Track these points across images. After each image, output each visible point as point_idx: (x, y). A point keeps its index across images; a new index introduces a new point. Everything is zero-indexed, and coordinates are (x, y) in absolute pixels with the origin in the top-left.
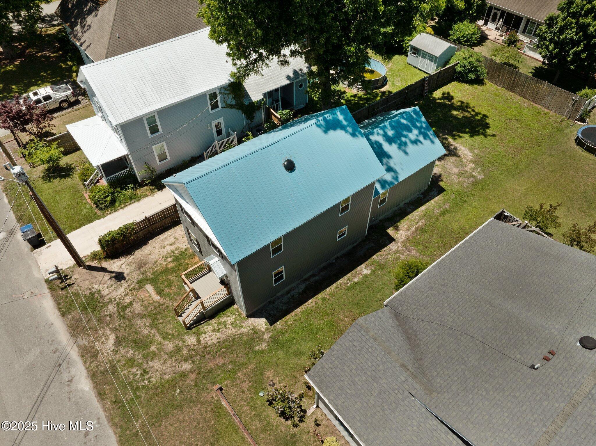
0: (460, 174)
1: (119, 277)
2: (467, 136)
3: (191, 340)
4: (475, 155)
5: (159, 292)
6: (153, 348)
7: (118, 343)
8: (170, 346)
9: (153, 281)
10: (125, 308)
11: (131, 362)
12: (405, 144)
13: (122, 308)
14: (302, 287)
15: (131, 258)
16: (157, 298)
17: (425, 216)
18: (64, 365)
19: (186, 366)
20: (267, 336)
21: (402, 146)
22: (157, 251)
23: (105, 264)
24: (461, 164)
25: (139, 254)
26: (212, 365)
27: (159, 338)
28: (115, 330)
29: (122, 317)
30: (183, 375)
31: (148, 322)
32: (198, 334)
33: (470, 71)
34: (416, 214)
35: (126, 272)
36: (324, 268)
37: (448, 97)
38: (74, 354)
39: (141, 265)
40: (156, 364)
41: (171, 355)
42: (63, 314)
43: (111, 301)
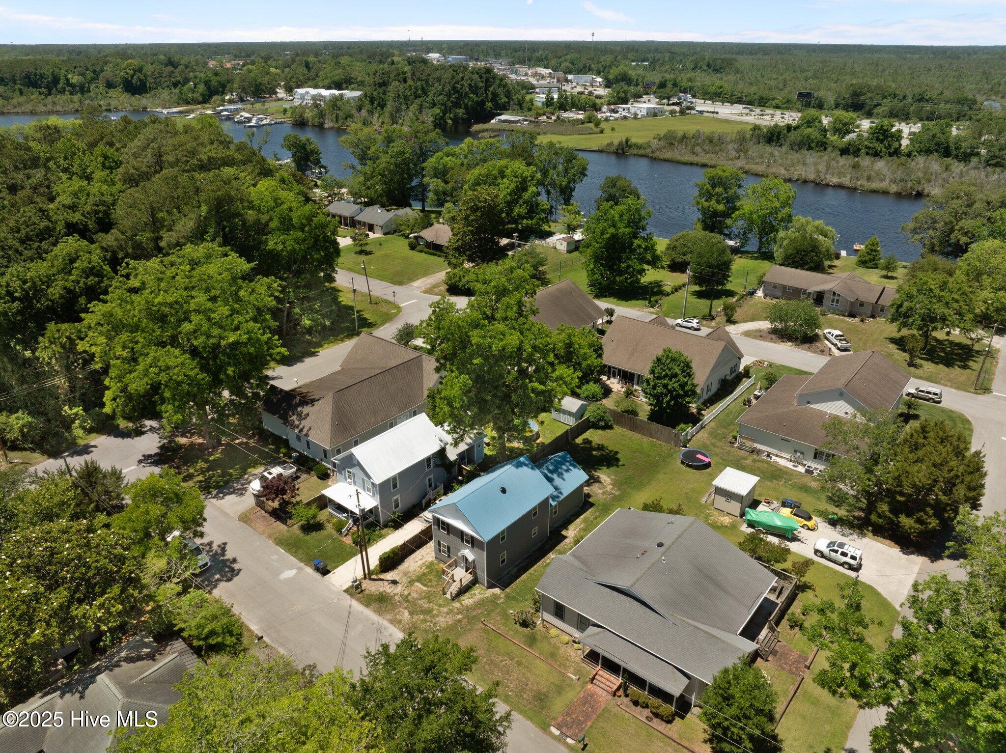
0: (603, 493)
1: (394, 582)
2: (605, 468)
3: (457, 605)
4: (612, 480)
5: (425, 585)
6: (435, 612)
7: (411, 613)
8: (445, 610)
9: (419, 579)
10: (407, 597)
11: (425, 621)
12: (562, 474)
13: (406, 598)
14: (516, 570)
15: (396, 571)
16: (425, 588)
17: (584, 521)
18: (383, 629)
19: (460, 617)
20: (502, 596)
21: (560, 475)
22: (412, 564)
23: (382, 576)
24: (604, 487)
25: (402, 568)
26: (475, 613)
27: (435, 607)
28: (406, 608)
29: (408, 601)
30: (460, 621)
31: (426, 601)
32: (460, 602)
33: (600, 420)
34: (578, 521)
35: (397, 579)
36: (527, 558)
37: (587, 441)
38: (386, 623)
39: (406, 574)
40: (440, 619)
41: (447, 613)
42: (367, 606)
43: (395, 595)
